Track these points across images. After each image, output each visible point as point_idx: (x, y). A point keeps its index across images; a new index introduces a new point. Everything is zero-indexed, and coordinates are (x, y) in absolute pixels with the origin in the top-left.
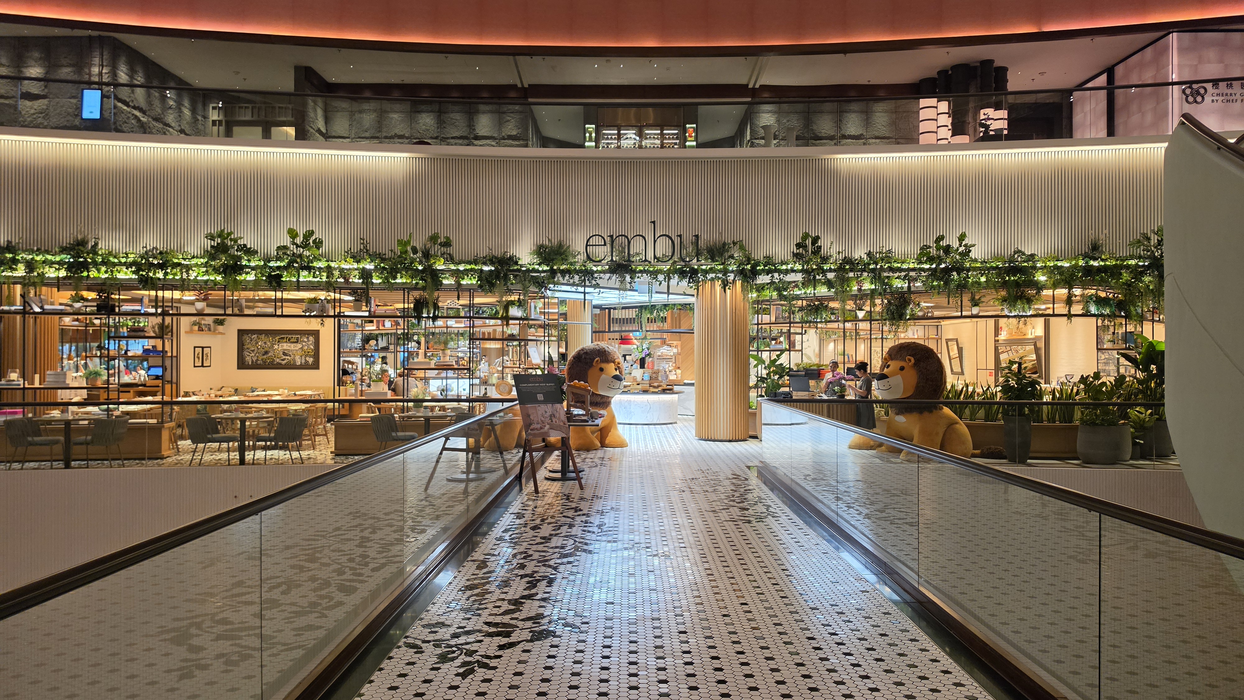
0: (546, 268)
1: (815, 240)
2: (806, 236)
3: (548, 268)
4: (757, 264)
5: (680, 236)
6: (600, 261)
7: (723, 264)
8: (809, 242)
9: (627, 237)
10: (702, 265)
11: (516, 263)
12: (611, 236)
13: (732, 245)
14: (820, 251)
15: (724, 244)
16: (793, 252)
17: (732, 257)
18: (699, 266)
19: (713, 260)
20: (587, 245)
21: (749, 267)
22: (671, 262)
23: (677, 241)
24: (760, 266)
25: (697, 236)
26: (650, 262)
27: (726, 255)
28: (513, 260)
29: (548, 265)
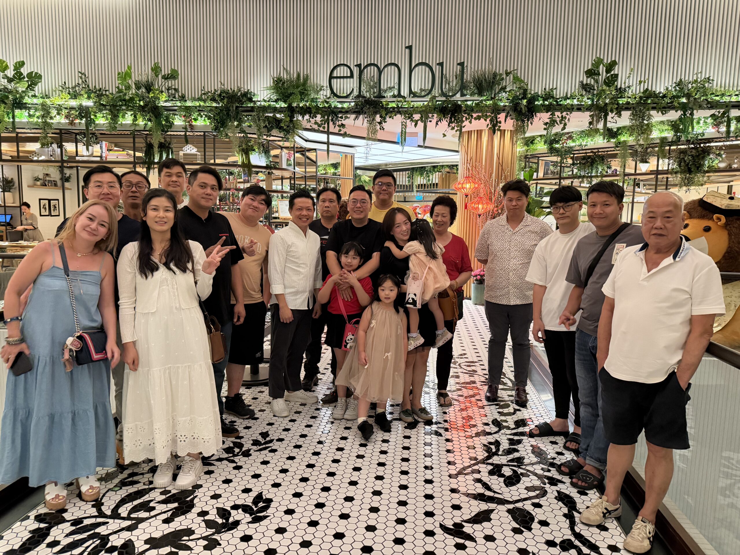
0: (283, 105)
1: (610, 67)
2: (598, 62)
3: (286, 106)
4: (535, 97)
5: (441, 64)
6: (347, 97)
7: (492, 98)
8: (602, 69)
9: (376, 66)
10: (467, 101)
11: (250, 100)
12: (359, 66)
13: (504, 76)
14: (616, 80)
15: (495, 75)
16: (582, 82)
17: (503, 89)
18: (463, 101)
19: (480, 94)
20: (331, 77)
21: (525, 102)
22: (430, 96)
23: (437, 70)
24: (538, 100)
25: (462, 64)
26: (404, 97)
27: (497, 88)
28: (247, 96)
29: (285, 102)
